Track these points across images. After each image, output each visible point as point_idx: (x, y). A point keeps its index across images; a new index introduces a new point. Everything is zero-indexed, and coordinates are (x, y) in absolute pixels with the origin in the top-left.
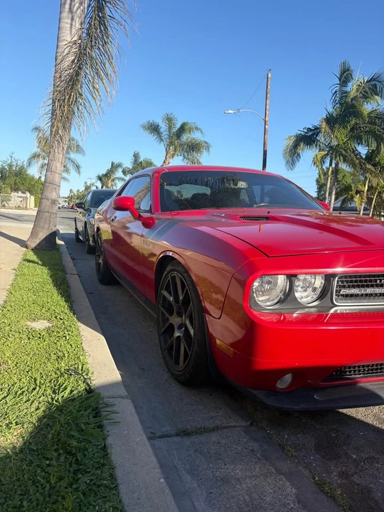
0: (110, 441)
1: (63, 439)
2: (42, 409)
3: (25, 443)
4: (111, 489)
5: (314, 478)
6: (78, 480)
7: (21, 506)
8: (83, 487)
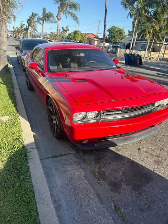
0: (29, 164)
1: (15, 165)
2: (9, 155)
3: (4, 167)
4: (29, 179)
5: (91, 169)
6: (20, 177)
7: (5, 186)
8: (21, 179)
